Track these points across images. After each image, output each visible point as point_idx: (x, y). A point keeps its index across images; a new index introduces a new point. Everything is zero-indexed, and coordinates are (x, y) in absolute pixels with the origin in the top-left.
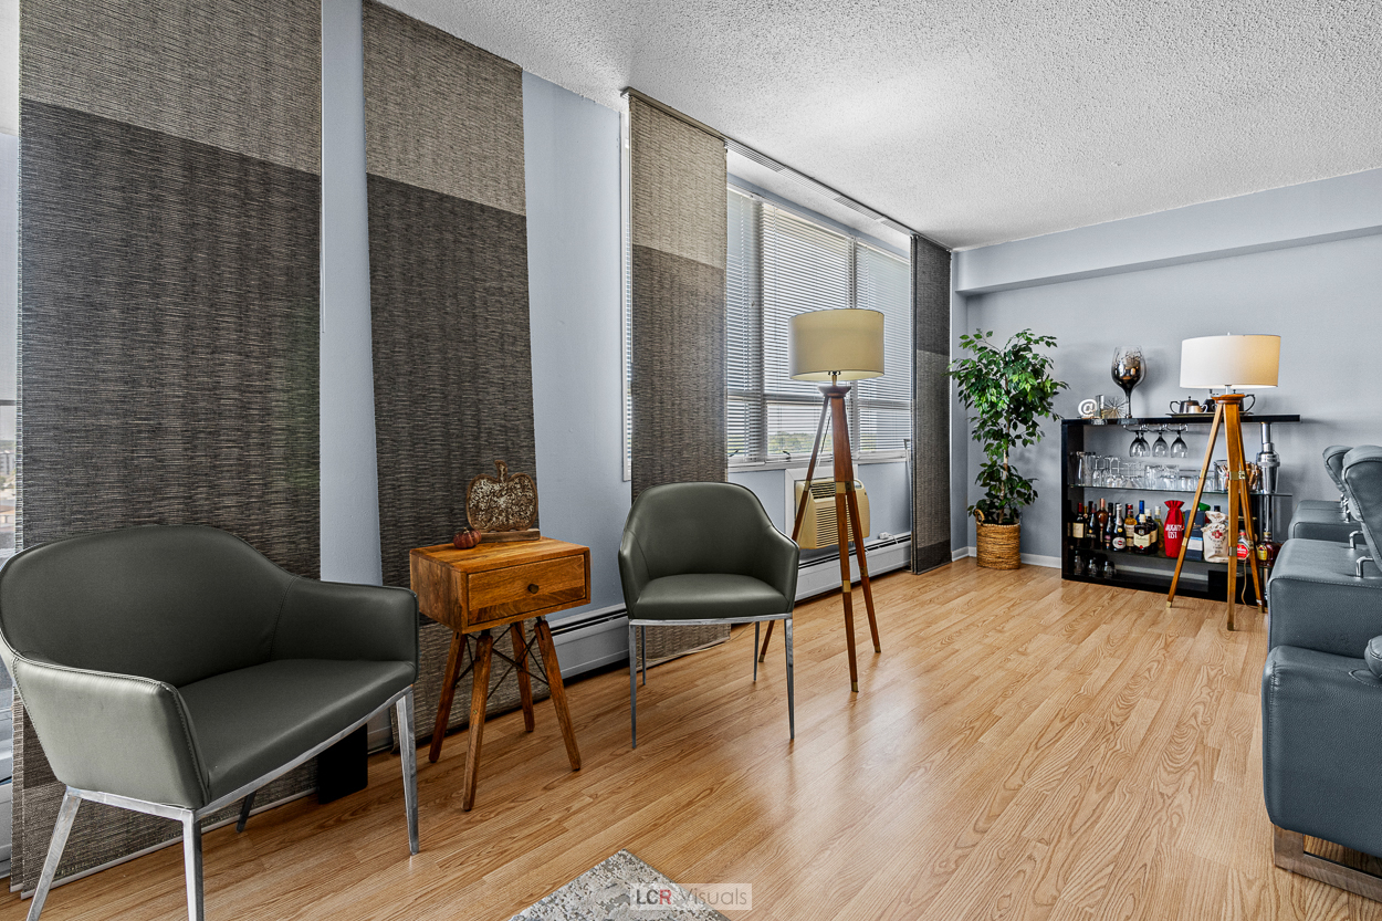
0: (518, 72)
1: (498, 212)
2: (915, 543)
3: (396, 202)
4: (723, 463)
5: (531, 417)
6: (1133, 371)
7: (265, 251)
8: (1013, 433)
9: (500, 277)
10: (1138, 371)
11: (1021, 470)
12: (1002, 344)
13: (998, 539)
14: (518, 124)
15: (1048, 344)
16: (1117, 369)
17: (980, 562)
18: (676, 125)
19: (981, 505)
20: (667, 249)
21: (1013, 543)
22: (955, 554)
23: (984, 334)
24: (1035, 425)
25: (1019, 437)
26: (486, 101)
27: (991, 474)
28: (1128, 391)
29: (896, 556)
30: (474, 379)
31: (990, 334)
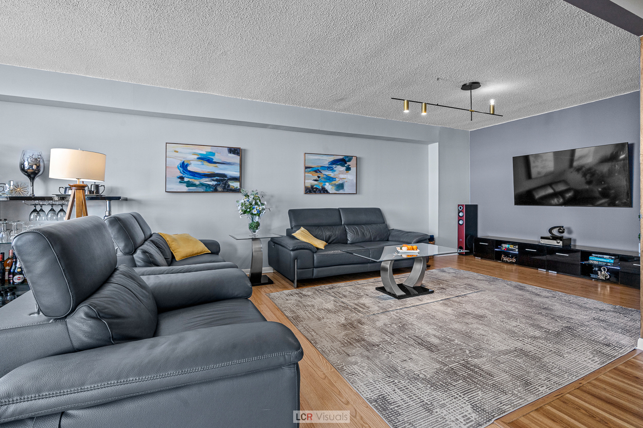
6: (34, 167)
10: (38, 167)
16: (23, 164)
28: (32, 179)
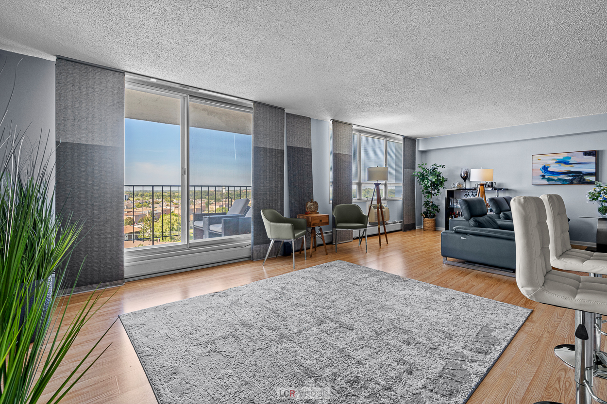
0: (310, 119)
1: (307, 149)
2: (404, 223)
3: (291, 150)
4: (351, 200)
5: (313, 190)
7: (278, 164)
8: (433, 192)
9: (307, 162)
10: (467, 175)
11: (436, 203)
12: (430, 167)
13: (429, 222)
14: (310, 130)
15: (442, 167)
16: (462, 174)
17: (424, 229)
18: (341, 124)
19: (424, 213)
20: (340, 153)
21: (433, 224)
22: (417, 227)
23: (424, 164)
24: (439, 190)
25: (435, 193)
26: (305, 127)
27: (427, 203)
28: (465, 181)
29: (398, 226)
30: (303, 183)
31: (426, 164)
